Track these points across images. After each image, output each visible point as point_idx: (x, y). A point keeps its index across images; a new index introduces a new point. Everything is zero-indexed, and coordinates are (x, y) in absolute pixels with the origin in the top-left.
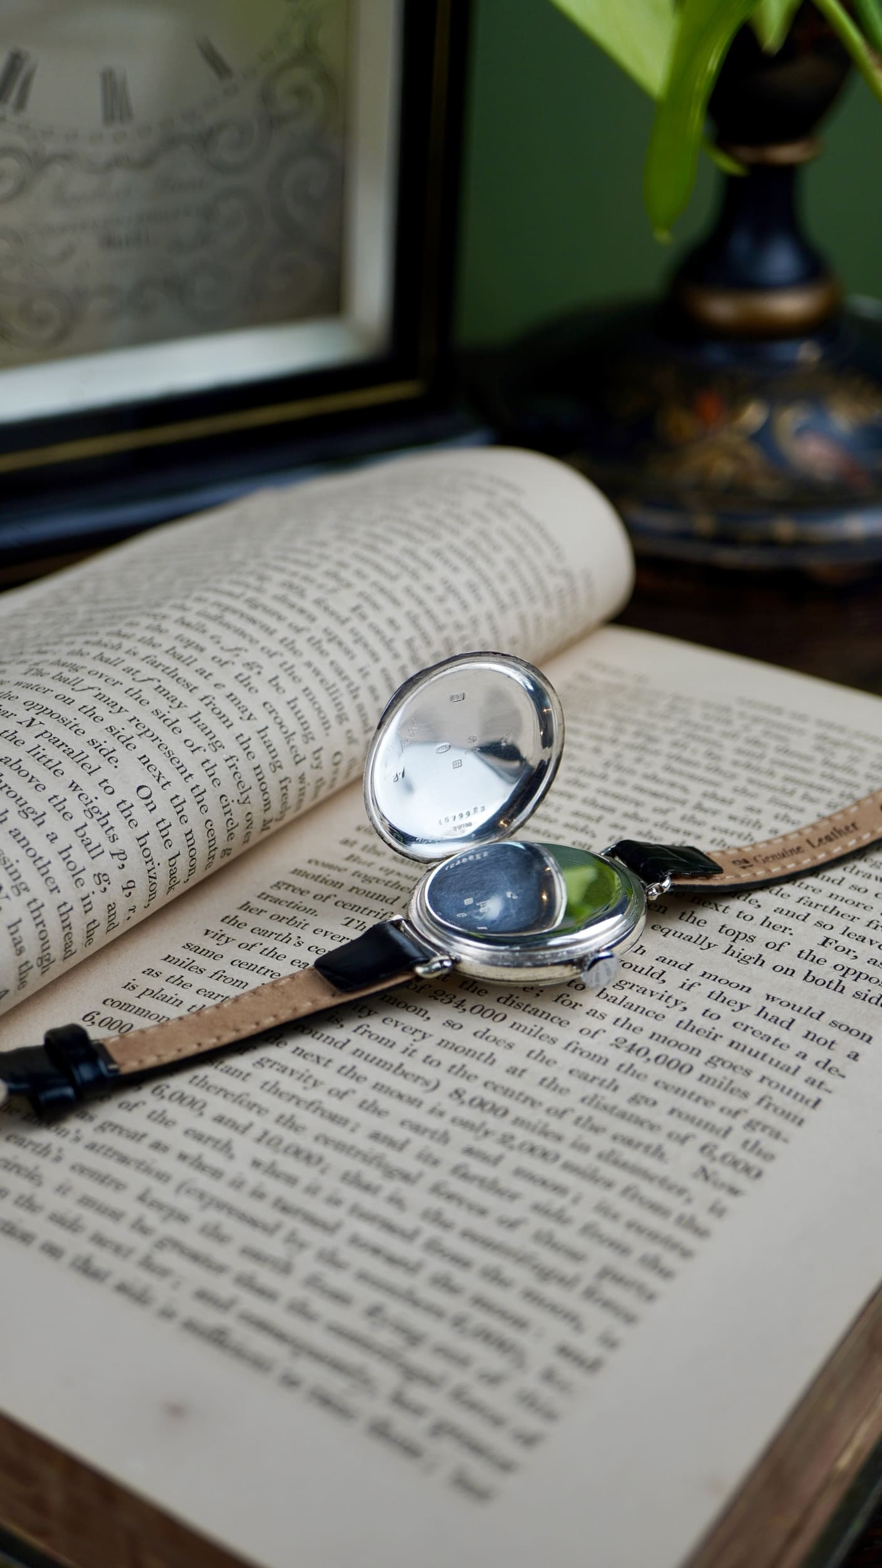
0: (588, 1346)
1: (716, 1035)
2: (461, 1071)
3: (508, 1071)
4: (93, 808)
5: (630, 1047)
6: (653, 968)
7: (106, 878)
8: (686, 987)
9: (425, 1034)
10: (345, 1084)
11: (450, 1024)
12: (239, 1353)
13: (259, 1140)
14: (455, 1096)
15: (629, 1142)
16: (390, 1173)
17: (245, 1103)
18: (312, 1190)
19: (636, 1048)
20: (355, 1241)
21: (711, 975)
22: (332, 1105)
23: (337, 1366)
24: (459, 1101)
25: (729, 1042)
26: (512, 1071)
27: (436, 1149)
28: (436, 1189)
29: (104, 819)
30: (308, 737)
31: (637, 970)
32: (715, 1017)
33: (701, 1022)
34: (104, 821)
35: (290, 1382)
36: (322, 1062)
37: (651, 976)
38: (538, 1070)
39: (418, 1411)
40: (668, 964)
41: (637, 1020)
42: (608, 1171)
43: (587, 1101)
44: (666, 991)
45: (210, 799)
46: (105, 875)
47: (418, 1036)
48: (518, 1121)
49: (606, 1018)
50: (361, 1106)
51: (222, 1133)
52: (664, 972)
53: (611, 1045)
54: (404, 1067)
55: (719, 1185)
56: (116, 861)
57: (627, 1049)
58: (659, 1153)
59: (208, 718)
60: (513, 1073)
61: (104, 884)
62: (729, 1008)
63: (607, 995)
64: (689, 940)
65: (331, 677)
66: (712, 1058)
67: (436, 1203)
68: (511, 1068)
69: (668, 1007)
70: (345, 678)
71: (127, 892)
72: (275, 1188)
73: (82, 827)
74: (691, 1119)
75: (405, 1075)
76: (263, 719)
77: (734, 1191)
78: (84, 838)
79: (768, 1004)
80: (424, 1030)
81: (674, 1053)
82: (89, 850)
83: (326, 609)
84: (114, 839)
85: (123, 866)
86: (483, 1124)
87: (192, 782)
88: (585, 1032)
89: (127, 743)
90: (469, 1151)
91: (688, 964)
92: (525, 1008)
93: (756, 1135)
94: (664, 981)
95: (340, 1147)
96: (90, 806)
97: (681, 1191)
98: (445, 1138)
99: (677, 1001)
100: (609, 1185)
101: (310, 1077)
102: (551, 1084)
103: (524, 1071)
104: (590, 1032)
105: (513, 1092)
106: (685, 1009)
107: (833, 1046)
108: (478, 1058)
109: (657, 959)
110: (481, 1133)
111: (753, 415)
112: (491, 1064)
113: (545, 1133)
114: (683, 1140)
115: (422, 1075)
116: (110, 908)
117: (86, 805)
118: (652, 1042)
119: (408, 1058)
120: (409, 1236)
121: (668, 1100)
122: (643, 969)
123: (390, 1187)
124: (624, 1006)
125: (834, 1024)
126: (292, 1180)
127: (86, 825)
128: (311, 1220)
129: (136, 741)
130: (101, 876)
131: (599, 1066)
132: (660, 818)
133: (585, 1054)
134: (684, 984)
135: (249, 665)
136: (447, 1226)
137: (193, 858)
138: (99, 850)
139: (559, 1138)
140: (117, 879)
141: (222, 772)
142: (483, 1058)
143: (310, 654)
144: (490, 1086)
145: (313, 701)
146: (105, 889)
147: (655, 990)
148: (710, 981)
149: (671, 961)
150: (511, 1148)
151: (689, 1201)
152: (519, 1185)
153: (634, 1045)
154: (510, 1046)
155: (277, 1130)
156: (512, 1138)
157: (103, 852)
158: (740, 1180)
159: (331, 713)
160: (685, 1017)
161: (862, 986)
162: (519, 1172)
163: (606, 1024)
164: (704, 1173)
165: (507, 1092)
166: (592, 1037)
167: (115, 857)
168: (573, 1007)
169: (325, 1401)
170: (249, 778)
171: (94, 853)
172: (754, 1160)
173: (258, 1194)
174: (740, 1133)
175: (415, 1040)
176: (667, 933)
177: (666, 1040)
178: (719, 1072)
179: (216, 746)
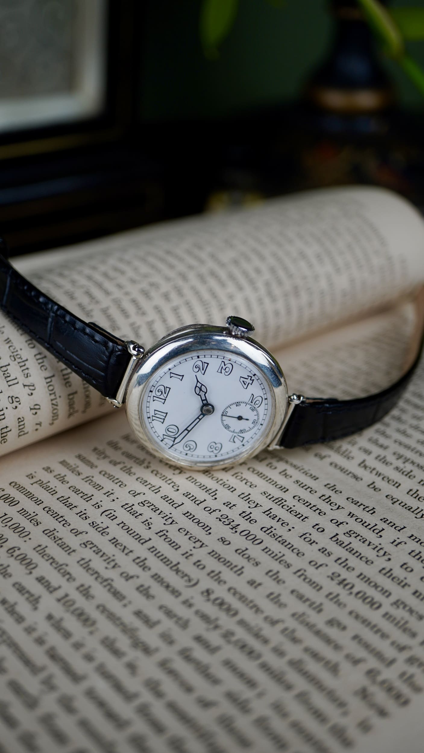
1: (406, 584)
2: (216, 576)
3: (248, 582)
4: (17, 355)
5: (340, 581)
6: (376, 525)
7: (17, 400)
8: (395, 543)
9: (203, 544)
10: (134, 570)
11: (222, 540)
13: (59, 600)
14: (205, 594)
15: (315, 656)
16: (137, 644)
17: (62, 571)
18: (78, 646)
19: (345, 582)
20: (91, 694)
21: (416, 538)
22: (120, 584)
24: (207, 599)
25: (413, 591)
26: (252, 583)
27: (176, 632)
28: (164, 664)
31: (365, 525)
32: (409, 569)
33: (398, 572)
34: (23, 364)
36: (126, 551)
37: (373, 531)
38: (270, 585)
40: (388, 524)
41: (353, 561)
42: (292, 676)
43: (297, 616)
44: (380, 544)
46: (17, 398)
47: (198, 544)
48: (242, 623)
49: (331, 556)
50: (138, 589)
52: (383, 529)
53: (328, 577)
54: (179, 566)
55: (373, 705)
56: (27, 390)
57: (338, 582)
60: (252, 584)
61: (15, 404)
63: (338, 539)
64: (409, 510)
66: (398, 601)
67: (159, 675)
68: (252, 580)
69: (378, 556)
71: (34, 411)
72: (54, 639)
73: (6, 366)
74: (367, 646)
75: (177, 571)
77: (382, 713)
78: (6, 373)
80: (204, 541)
81: (371, 592)
82: (7, 380)
85: (32, 394)
86: (217, 619)
88: (313, 563)
90: (198, 639)
91: (402, 527)
92: (277, 538)
94: (381, 536)
95: (112, 617)
96: (15, 354)
97: (342, 704)
98: (184, 625)
99: (385, 552)
100: (289, 687)
101: (113, 560)
102: (275, 598)
103: (260, 584)
104: (316, 564)
105: (247, 599)
106: (389, 559)
108: (232, 569)
109: (381, 520)
110: (212, 626)
112: (239, 575)
113: (257, 635)
114: (356, 662)
115: (189, 574)
116: (20, 420)
117: (13, 353)
118: (358, 580)
119: (185, 560)
120: (129, 697)
121: (355, 627)
122: (369, 524)
123: (133, 654)
124: (347, 550)
126: (67, 635)
127: (9, 365)
128: (68, 670)
130: (13, 398)
131: (314, 591)
132: (415, 422)
133: (307, 580)
134: (395, 541)
138: (16, 381)
139: (266, 641)
140: (26, 402)
142: (235, 569)
144: (232, 591)
146: (16, 407)
147: (373, 542)
148: (414, 543)
149: (391, 522)
150: (229, 642)
152: (224, 674)
153: (344, 580)
154: (257, 564)
155: (75, 595)
156: (232, 634)
157: (18, 383)
158: (390, 705)
160: (388, 565)
162: (228, 664)
163: (330, 561)
164: (364, 694)
165: (242, 598)
166: (317, 568)
167: (26, 387)
168: (311, 544)
171: (10, 383)
172: (405, 690)
173: (40, 641)
174: (400, 666)
175: (194, 547)
176: (395, 502)
177: (368, 581)
178: (400, 613)
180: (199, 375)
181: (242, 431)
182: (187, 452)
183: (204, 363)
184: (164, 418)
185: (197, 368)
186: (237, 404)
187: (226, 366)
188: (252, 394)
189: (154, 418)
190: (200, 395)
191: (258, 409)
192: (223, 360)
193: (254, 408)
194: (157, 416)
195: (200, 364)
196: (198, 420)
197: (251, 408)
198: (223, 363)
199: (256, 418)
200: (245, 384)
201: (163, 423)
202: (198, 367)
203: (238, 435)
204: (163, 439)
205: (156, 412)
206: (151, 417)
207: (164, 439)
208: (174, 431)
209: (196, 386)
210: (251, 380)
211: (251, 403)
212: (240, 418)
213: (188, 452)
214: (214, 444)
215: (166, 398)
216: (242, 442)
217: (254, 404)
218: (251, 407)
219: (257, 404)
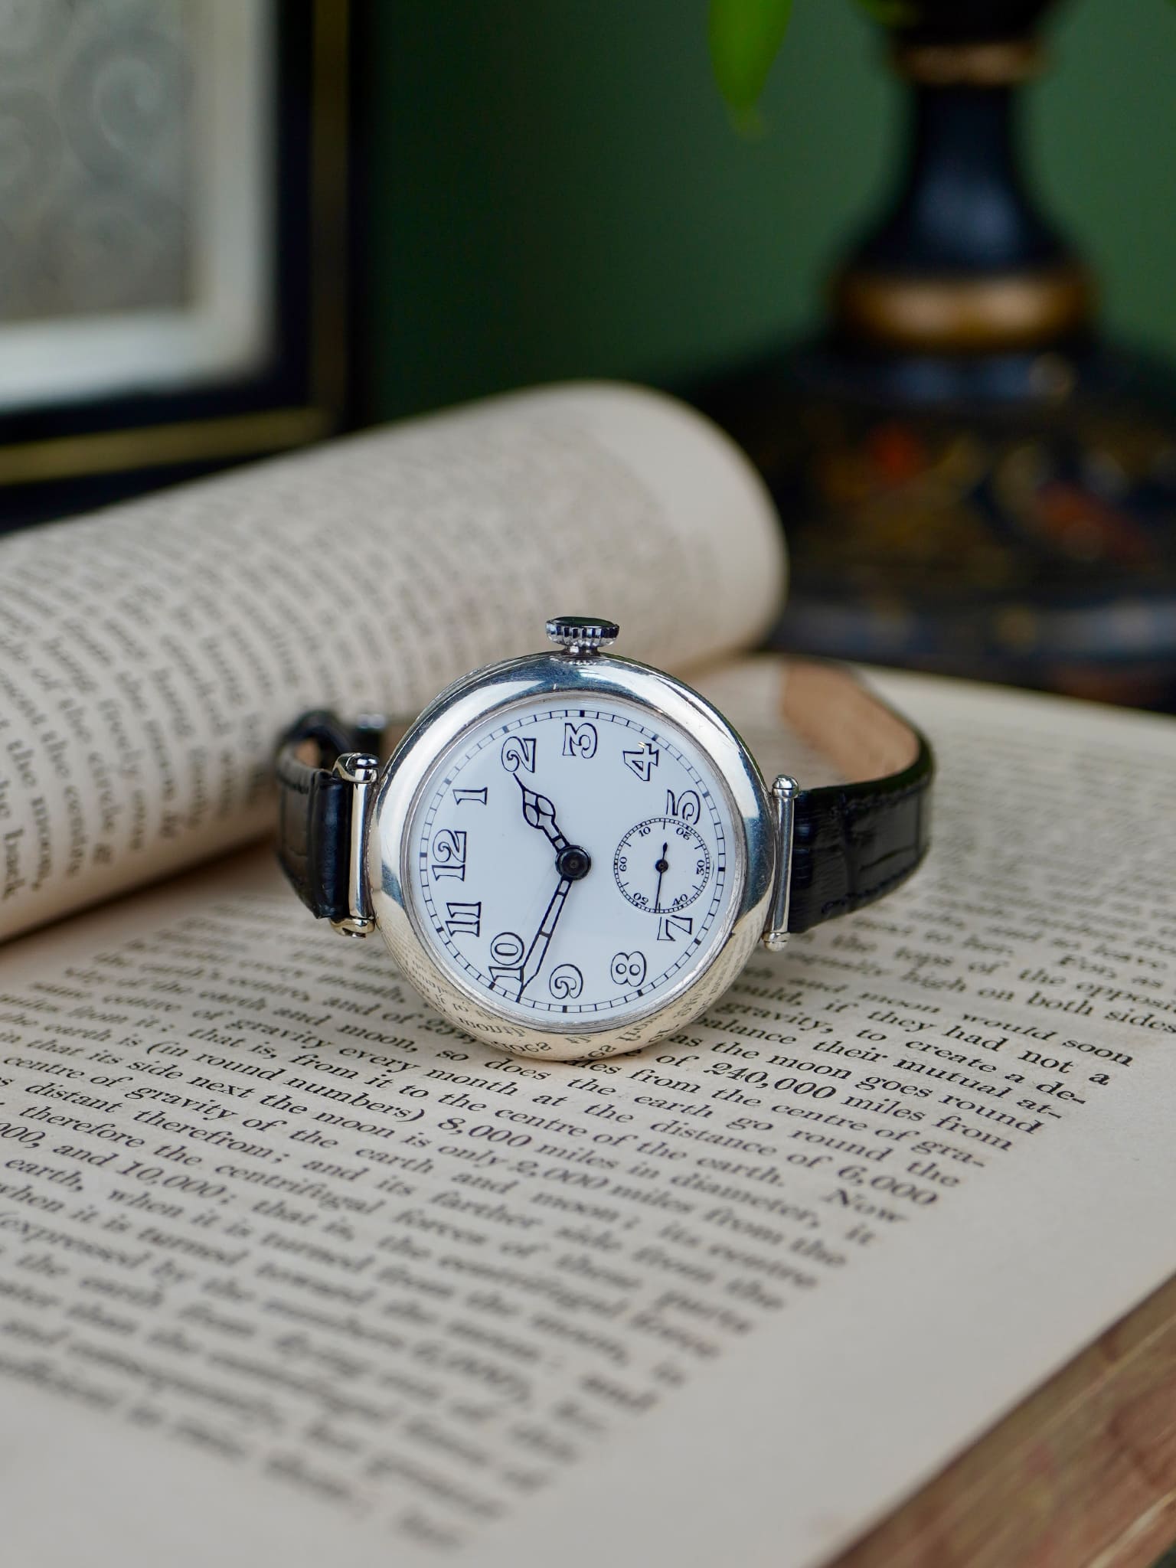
0: (634, 1379)
1: (878, 1056)
2: (460, 1101)
3: (536, 1100)
5: (737, 1072)
6: (782, 990)
8: (835, 1008)
9: (407, 1064)
10: (270, 1114)
11: (447, 1053)
12: (66, 1387)
13: (126, 1172)
14: (449, 1126)
15: (724, 1166)
16: (331, 1202)
17: (108, 1134)
18: (205, 1221)
19: (747, 1073)
20: (267, 1271)
21: (876, 997)
22: (248, 1135)
23: (222, 1399)
24: (455, 1131)
25: (898, 1062)
26: (544, 1099)
27: (410, 1177)
28: (406, 1218)
30: (236, 696)
31: (757, 993)
32: (877, 1037)
33: (855, 1043)
35: (144, 1416)
36: (239, 1093)
37: (779, 999)
38: (586, 1098)
39: (349, 1446)
41: (752, 1044)
42: (686, 1195)
43: (661, 1127)
44: (802, 1014)
45: (74, 756)
47: (396, 1066)
48: (546, 1149)
49: (701, 1044)
50: (294, 1136)
51: (68, 1165)
52: (800, 994)
53: (707, 1071)
54: (369, 1098)
55: (866, 1209)
57: (732, 1075)
58: (773, 1176)
59: (71, 647)
60: (545, 1102)
62: (901, 1029)
63: (706, 1020)
65: (274, 619)
66: (869, 1079)
67: (404, 1231)
68: (542, 1097)
69: (803, 1029)
72: (141, 1219)
74: (826, 1142)
75: (370, 1105)
76: (161, 660)
77: (889, 1216)
79: (966, 1024)
80: (407, 1061)
81: (807, 1077)
86: (490, 1153)
87: (44, 728)
88: (665, 1058)
90: (464, 1179)
91: (841, 986)
93: (932, 1158)
94: (800, 1003)
95: (256, 1177)
97: (804, 1215)
98: (426, 1167)
99: (818, 1023)
100: (686, 1208)
101: (216, 1107)
102: (605, 1112)
103: (562, 1100)
104: (673, 1058)
105: (543, 1121)
106: (830, 1030)
107: (1069, 1068)
108: (490, 1088)
110: (485, 1161)
112: (511, 1093)
113: (588, 1160)
114: (812, 1163)
115: (397, 1105)
118: (773, 1066)
119: (377, 1089)
120: (356, 1265)
121: (792, 1124)
122: (767, 992)
123: (332, 1216)
124: (732, 1031)
125: (1071, 1044)
126: (174, 1212)
128: (201, 1252)
131: (685, 1093)
133: (663, 1082)
134: (832, 1006)
135: (144, 592)
136: (416, 1254)
137: (45, 844)
139: (611, 1164)
141: (93, 720)
142: (498, 1088)
143: (238, 586)
144: (505, 1114)
145: (244, 647)
147: (784, 1013)
148: (873, 1002)
149: (813, 983)
150: (533, 1175)
151: (815, 1224)
152: (539, 1211)
153: (744, 1070)
154: (542, 1075)
155: (156, 1162)
156: (535, 1165)
158: (902, 1205)
159: (273, 668)
160: (830, 1039)
161: (1121, 1006)
162: (542, 1199)
163: (699, 1050)
164: (844, 1197)
165: (533, 1120)
169: (199, 1436)
170: (138, 740)
172: (926, 1185)
173: (118, 1227)
174: (906, 1156)
175: (389, 1071)
177: (795, 1064)
178: (879, 1094)
179: (84, 684)
180: (523, 773)
181: (681, 903)
182: (564, 1002)
183: (525, 740)
184: (476, 919)
185: (512, 759)
186: (642, 829)
187: (579, 734)
188: (669, 791)
189: (453, 927)
190: (542, 828)
191: (696, 828)
192: (568, 720)
193: (687, 828)
194: (456, 918)
195: (514, 746)
196: (560, 898)
197: (680, 831)
198: (569, 727)
199: (700, 854)
200: (641, 769)
201: (478, 935)
202: (512, 755)
203: (674, 916)
204: (492, 980)
205: (453, 909)
206: (445, 926)
207: (495, 980)
208: (512, 950)
209: (525, 804)
210: (651, 753)
211: (675, 818)
212: (662, 866)
213: (567, 1001)
214: (622, 959)
215: (464, 862)
216: (690, 933)
217: (684, 817)
218: (679, 826)
219: (689, 815)
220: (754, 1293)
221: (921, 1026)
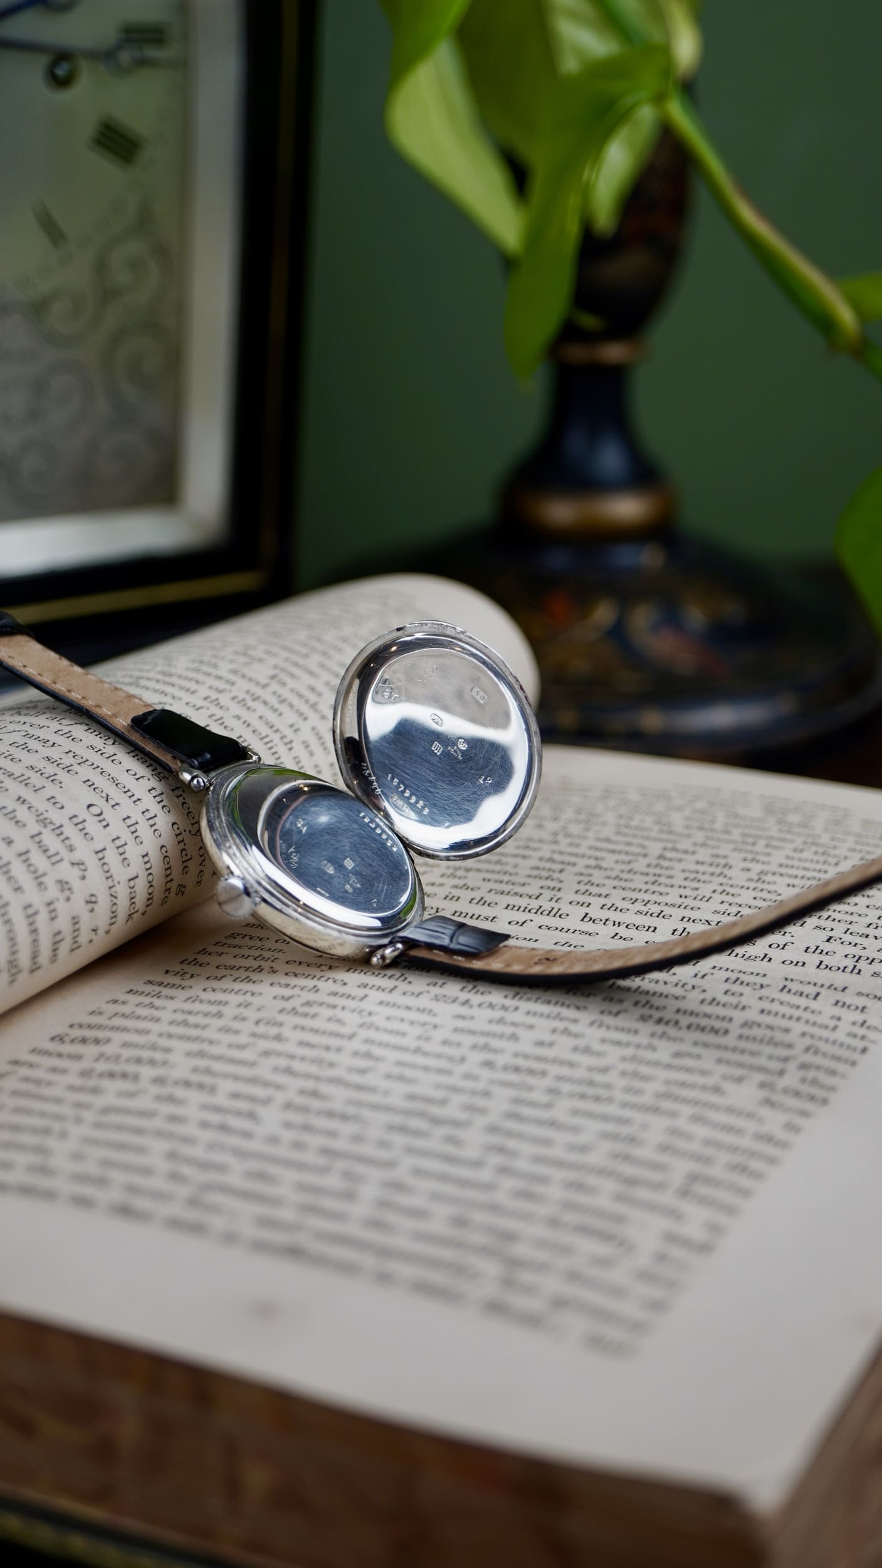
0: (694, 1233)
29: (58, 830)
35: (384, 1278)
39: (532, 1290)
45: (162, 826)
62: (749, 988)
70: (277, 731)
79: (788, 983)
83: (244, 676)
84: (71, 849)
87: (141, 807)
89: (68, 769)
93: (812, 1074)
107: (866, 1010)
111: (603, 614)
125: (860, 994)
129: (76, 768)
137: (151, 884)
143: (235, 709)
169: (424, 1289)
220: (743, 1169)
221: (762, 986)
